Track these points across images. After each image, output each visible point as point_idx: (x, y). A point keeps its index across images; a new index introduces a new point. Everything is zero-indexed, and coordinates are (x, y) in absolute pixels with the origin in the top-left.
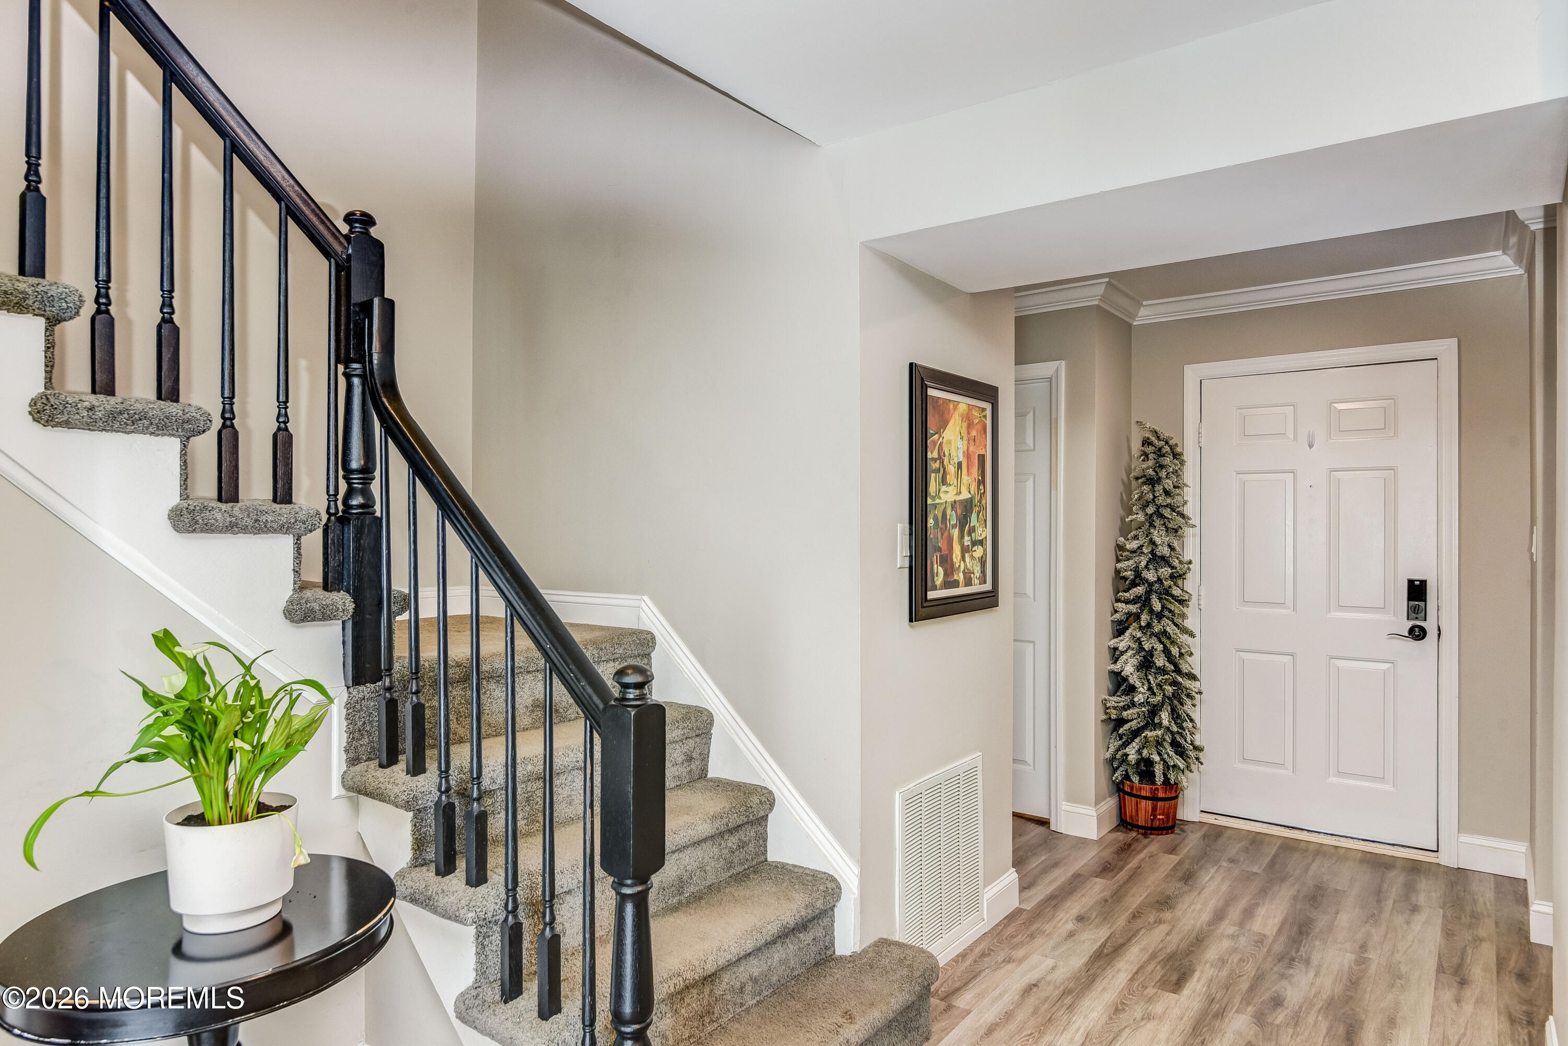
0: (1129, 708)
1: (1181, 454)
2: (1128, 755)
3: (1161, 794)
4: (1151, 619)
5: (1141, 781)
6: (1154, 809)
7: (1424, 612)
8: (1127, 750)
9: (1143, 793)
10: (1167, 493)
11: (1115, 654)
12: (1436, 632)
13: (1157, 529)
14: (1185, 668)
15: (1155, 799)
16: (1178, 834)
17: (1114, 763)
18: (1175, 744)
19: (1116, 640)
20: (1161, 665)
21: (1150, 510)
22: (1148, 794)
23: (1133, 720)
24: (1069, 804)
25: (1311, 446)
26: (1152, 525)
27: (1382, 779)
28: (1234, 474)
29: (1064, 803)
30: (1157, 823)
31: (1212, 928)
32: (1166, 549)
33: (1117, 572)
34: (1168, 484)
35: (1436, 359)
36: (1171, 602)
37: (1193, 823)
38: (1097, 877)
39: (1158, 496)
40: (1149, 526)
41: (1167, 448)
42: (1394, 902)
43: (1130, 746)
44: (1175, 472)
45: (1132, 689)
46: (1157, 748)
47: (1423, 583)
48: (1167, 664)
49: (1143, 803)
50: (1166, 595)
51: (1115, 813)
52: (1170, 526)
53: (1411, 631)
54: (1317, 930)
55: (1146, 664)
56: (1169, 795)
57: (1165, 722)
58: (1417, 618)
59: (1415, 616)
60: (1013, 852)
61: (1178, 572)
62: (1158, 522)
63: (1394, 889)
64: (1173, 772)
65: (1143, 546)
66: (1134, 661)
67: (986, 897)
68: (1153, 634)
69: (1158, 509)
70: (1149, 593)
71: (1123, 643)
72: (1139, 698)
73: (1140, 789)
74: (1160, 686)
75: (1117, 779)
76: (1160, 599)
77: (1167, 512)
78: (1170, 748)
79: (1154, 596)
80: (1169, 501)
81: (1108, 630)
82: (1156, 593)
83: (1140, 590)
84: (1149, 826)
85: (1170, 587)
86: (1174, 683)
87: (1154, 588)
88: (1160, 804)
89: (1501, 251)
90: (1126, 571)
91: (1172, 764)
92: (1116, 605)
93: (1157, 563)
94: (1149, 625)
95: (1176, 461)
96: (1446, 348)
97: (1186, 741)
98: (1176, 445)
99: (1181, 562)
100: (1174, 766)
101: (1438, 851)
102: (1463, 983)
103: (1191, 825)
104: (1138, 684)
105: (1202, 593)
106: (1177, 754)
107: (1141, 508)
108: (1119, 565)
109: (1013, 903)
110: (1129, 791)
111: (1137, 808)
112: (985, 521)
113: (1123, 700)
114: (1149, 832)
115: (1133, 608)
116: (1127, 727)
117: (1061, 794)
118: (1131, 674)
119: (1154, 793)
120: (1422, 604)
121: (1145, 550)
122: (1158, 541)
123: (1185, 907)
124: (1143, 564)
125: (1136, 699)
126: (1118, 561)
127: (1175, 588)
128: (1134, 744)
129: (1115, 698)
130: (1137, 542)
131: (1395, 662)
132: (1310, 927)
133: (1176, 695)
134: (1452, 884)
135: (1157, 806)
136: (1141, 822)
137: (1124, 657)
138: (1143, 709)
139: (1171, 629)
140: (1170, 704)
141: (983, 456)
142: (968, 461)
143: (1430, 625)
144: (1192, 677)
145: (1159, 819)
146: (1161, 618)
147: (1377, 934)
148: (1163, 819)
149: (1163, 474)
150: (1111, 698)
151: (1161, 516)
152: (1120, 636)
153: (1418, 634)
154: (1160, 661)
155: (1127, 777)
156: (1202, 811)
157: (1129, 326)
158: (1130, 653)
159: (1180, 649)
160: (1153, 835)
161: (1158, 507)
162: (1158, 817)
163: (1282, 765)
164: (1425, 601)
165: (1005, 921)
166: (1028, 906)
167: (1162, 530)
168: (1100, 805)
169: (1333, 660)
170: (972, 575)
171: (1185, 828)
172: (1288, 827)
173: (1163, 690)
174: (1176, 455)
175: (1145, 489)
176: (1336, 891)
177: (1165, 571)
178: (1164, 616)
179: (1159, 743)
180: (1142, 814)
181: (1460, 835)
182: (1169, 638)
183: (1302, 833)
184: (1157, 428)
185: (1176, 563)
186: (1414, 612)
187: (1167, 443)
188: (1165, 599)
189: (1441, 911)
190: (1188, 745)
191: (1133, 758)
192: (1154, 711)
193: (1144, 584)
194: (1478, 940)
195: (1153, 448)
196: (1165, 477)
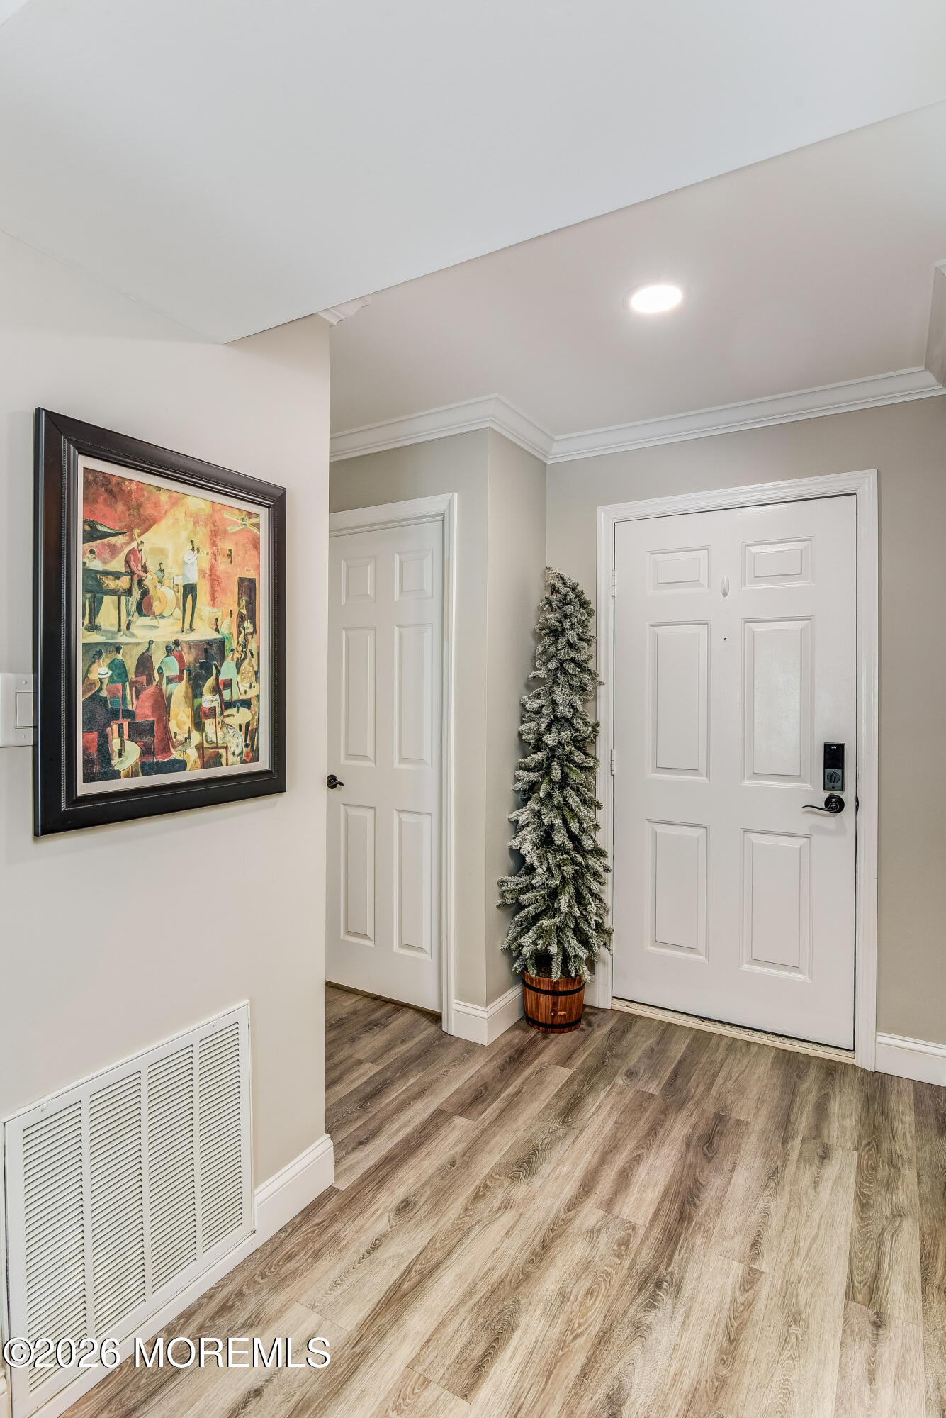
0: (528, 891)
1: (588, 603)
2: (523, 947)
3: (562, 988)
4: (553, 788)
5: (538, 975)
6: (555, 1004)
7: (840, 781)
8: (522, 940)
9: (543, 987)
10: (571, 646)
11: (516, 827)
12: (854, 803)
13: (561, 686)
14: (588, 844)
15: (554, 993)
16: (583, 1030)
17: (512, 952)
18: (577, 930)
19: (517, 812)
20: (560, 842)
21: (552, 665)
22: (549, 989)
23: (529, 905)
24: (460, 1002)
25: (725, 594)
26: (556, 683)
27: (795, 968)
28: (648, 625)
29: (455, 1001)
30: (558, 1020)
31: (571, 1213)
32: (567, 709)
33: (520, 735)
34: (572, 636)
35: (855, 494)
36: (572, 770)
37: (604, 1011)
38: (461, 1114)
39: (560, 650)
40: (553, 683)
41: (571, 596)
42: (803, 1142)
43: (527, 936)
44: (582, 623)
45: (531, 870)
46: (559, 936)
47: (841, 748)
48: (567, 842)
49: (543, 998)
50: (567, 761)
51: (517, 1005)
52: (573, 683)
53: (828, 802)
54: (703, 1210)
55: (546, 840)
56: (571, 988)
57: (564, 909)
58: (833, 788)
59: (831, 785)
60: (327, 1111)
61: (581, 735)
62: (561, 678)
63: (804, 1115)
64: (575, 962)
65: (543, 706)
66: (533, 837)
67: (258, 1199)
68: (554, 806)
69: (561, 664)
70: (551, 758)
71: (524, 816)
72: (537, 881)
73: (540, 982)
74: (559, 866)
75: (516, 969)
76: (561, 766)
77: (570, 667)
78: (572, 936)
79: (555, 763)
80: (572, 654)
81: (509, 798)
82: (559, 759)
83: (540, 756)
84: (550, 1023)
85: (571, 753)
86: (574, 862)
87: (556, 753)
88: (561, 999)
89: (923, 366)
90: (528, 734)
91: (573, 954)
92: (517, 772)
93: (561, 725)
94: (549, 795)
95: (582, 610)
96: (866, 482)
97: (589, 926)
98: (582, 591)
99: (586, 724)
100: (576, 956)
101: (854, 1050)
102: (879, 1323)
103: (601, 1015)
104: (536, 864)
105: (615, 758)
106: (580, 943)
107: (544, 663)
108: (523, 727)
109: (326, 1179)
110: (529, 983)
111: (537, 1002)
112: (257, 673)
113: (523, 880)
114: (550, 1030)
115: (534, 776)
116: (523, 913)
117: (453, 992)
118: (529, 852)
119: (554, 986)
120: (839, 772)
121: (544, 711)
122: (559, 699)
123: (549, 1169)
124: (543, 726)
125: (533, 882)
126: (523, 722)
127: (578, 753)
128: (531, 933)
129: (516, 879)
130: (539, 701)
131: (812, 837)
132: (695, 1204)
133: (578, 875)
134: (869, 1101)
135: (558, 1001)
136: (542, 1019)
137: (524, 832)
138: (541, 893)
139: (574, 800)
140: (574, 884)
141: (252, 581)
142: (212, 586)
143: (848, 796)
144: (599, 853)
145: (561, 1016)
146: (564, 788)
147: (778, 1206)
148: (564, 1015)
149: (567, 624)
150: (509, 878)
151: (565, 672)
152: (522, 808)
153: (835, 805)
154: (559, 838)
155: (525, 968)
156: (614, 997)
157: (545, 465)
158: (529, 829)
159: (581, 824)
160: (554, 1033)
161: (562, 662)
162: (559, 1013)
163: (694, 950)
164: (842, 768)
165: (300, 1218)
166: (343, 1185)
167: (565, 688)
168: (491, 1005)
169: (748, 834)
170: (222, 752)
171: (592, 1018)
172: (701, 1017)
173: (562, 872)
174: (584, 604)
175: (546, 642)
176: (739, 1122)
177: (566, 735)
178: (569, 785)
179: (559, 930)
180: (542, 1010)
181: (878, 1034)
182: (571, 810)
183: (714, 1026)
184: (562, 573)
185: (580, 725)
186: (831, 781)
187: (573, 589)
188: (567, 766)
189: (856, 1154)
190: (591, 931)
191: (526, 950)
192: (554, 894)
193: (545, 749)
194: (899, 1214)
195: (559, 596)
196: (568, 627)
